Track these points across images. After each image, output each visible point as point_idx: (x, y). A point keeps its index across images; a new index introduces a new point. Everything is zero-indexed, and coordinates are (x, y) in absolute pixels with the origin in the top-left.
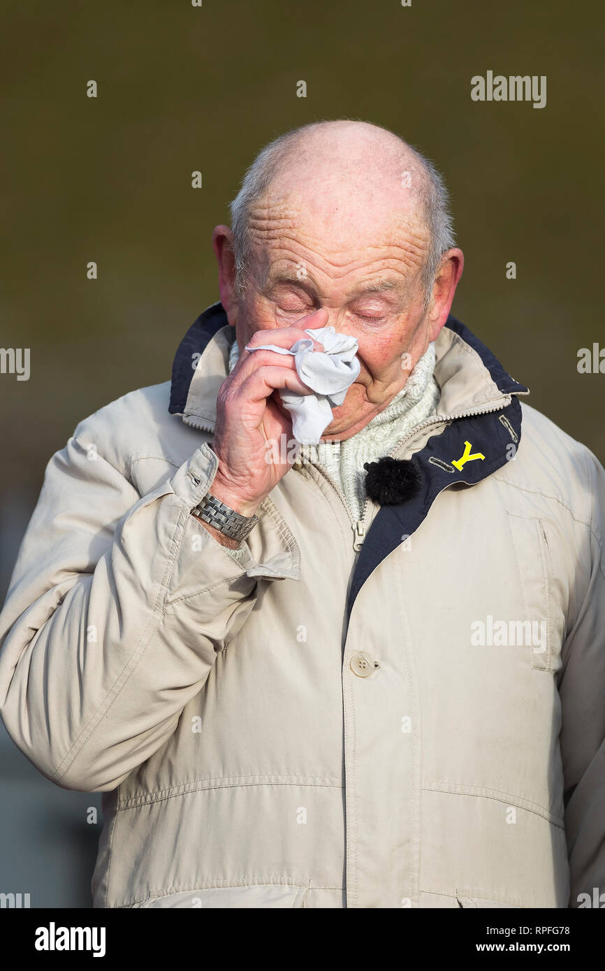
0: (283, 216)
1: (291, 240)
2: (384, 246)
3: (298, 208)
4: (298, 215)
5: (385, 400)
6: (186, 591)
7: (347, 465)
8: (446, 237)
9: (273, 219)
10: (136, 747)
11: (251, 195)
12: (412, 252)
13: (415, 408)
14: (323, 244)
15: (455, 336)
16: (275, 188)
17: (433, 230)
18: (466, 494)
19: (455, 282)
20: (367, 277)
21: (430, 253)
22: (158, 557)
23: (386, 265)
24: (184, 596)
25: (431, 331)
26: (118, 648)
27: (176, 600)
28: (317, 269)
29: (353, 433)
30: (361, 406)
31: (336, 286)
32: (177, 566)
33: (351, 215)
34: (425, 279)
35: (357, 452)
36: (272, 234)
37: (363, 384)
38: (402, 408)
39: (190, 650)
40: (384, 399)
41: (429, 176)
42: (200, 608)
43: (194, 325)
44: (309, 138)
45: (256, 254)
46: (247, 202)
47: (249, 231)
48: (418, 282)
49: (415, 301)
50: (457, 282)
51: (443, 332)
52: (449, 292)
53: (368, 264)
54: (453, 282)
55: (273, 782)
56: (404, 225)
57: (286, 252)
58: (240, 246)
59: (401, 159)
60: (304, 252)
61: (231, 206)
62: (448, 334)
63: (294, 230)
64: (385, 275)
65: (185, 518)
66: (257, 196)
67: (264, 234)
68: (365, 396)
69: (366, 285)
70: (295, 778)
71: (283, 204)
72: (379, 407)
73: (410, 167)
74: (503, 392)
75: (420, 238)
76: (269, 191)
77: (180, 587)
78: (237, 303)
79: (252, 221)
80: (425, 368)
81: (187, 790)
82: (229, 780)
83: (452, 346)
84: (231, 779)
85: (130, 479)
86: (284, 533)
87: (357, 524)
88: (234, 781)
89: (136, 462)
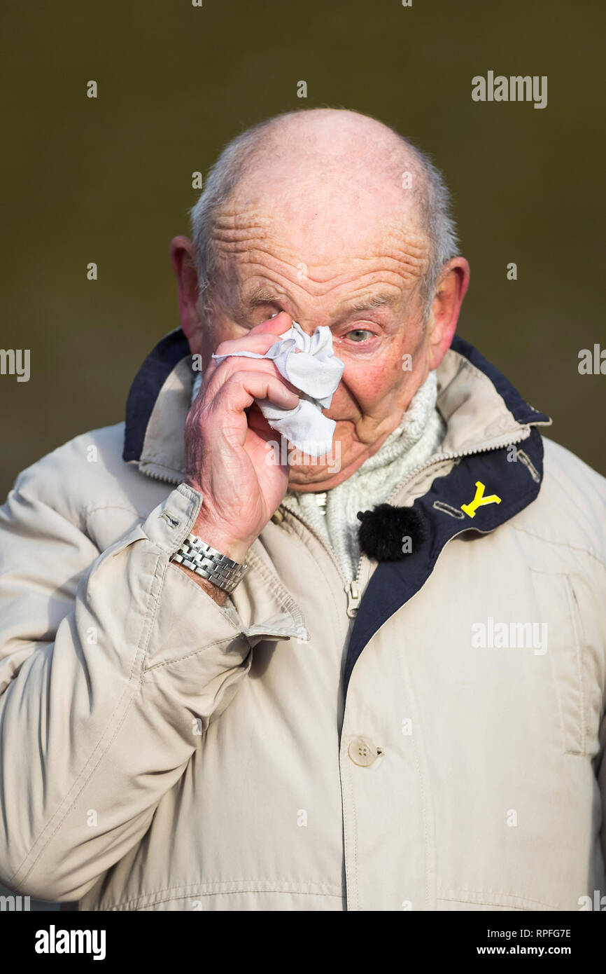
0: (252, 224)
1: (263, 253)
2: (373, 256)
3: (270, 215)
4: (271, 223)
5: (378, 440)
6: (168, 654)
7: (335, 518)
8: (448, 243)
9: (241, 229)
10: (108, 846)
11: (214, 200)
12: (407, 263)
13: (415, 449)
14: (300, 256)
15: (462, 360)
16: (244, 189)
17: (433, 236)
18: (480, 545)
19: (459, 299)
20: (355, 293)
21: (430, 261)
22: (133, 615)
23: (377, 278)
24: (165, 660)
25: (432, 357)
26: (87, 725)
27: (156, 665)
28: (295, 285)
29: (340, 480)
30: (349, 447)
31: (318, 305)
32: (156, 625)
33: (334, 221)
34: (424, 292)
35: (347, 503)
36: (240, 246)
37: (351, 420)
38: (398, 449)
39: (171, 727)
40: (376, 438)
41: (426, 174)
42: (184, 676)
43: (152, 355)
44: (282, 131)
45: (223, 272)
46: (210, 208)
47: (213, 243)
48: (416, 295)
49: (412, 318)
50: (463, 296)
51: (447, 355)
52: (453, 310)
53: (355, 279)
54: (457, 298)
55: (260, 888)
56: (397, 232)
57: (256, 266)
58: (203, 260)
59: (392, 154)
60: (279, 265)
61: (190, 214)
62: (453, 358)
63: (266, 240)
64: (376, 290)
65: (163, 567)
66: (222, 200)
67: (231, 246)
68: (354, 435)
69: (353, 303)
70: (286, 884)
71: (253, 209)
72: (371, 448)
73: (403, 164)
74: (521, 423)
75: (416, 247)
76: (236, 195)
77: (161, 650)
78: (200, 328)
79: (217, 231)
80: (425, 402)
81: (158, 899)
82: (208, 887)
83: (459, 371)
84: (210, 885)
85: (87, 532)
86: (276, 591)
87: (350, 585)
88: (214, 887)
89: (93, 513)
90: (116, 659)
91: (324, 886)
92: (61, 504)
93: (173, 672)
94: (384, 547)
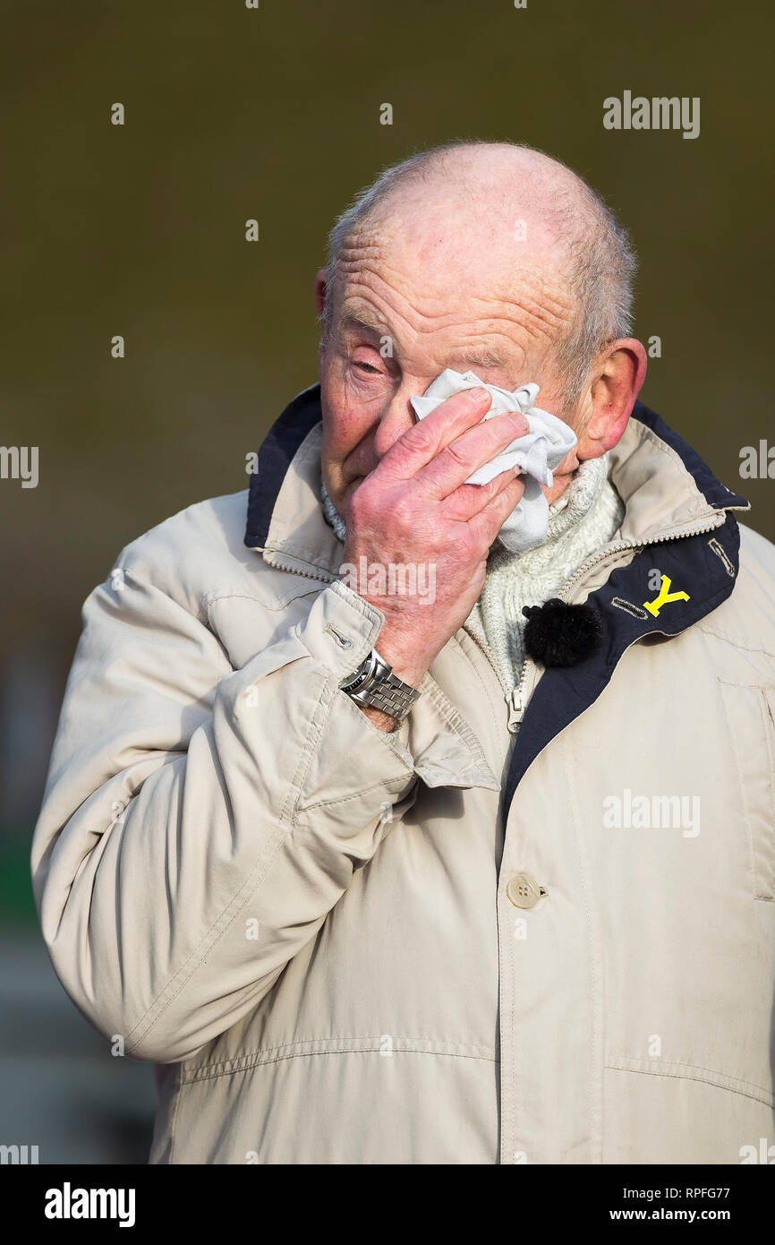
2: (494, 299)
6: (327, 795)
7: (492, 615)
12: (539, 317)
14: (411, 285)
15: (644, 429)
18: (663, 650)
20: (466, 339)
22: (289, 745)
23: (496, 327)
24: (323, 801)
26: (229, 869)
27: (312, 807)
28: (398, 315)
31: (420, 344)
32: (316, 760)
42: (344, 818)
56: (534, 278)
60: (385, 289)
62: (634, 427)
63: (380, 261)
64: (492, 343)
65: (331, 693)
69: (463, 351)
74: (714, 507)
77: (319, 790)
81: (281, 1055)
82: (338, 1044)
83: (641, 443)
84: (342, 1041)
85: (208, 625)
86: (439, 703)
87: (512, 694)
88: (346, 1044)
89: (215, 602)
90: (265, 794)
91: (474, 1048)
92: (178, 591)
93: (332, 814)
94: (554, 652)
